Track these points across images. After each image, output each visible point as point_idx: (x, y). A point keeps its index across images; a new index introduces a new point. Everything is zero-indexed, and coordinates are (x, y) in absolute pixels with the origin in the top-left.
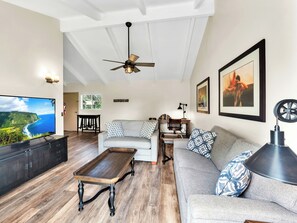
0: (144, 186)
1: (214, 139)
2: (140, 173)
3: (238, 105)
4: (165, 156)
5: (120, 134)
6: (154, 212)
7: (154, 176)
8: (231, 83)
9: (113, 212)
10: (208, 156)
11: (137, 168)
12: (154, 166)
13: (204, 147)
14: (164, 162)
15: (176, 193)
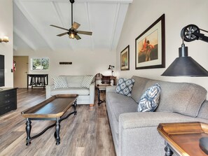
0: (84, 121)
1: (133, 84)
2: (81, 112)
3: (148, 60)
4: (99, 100)
5: (65, 86)
6: (92, 137)
7: (92, 113)
8: (144, 46)
9: (58, 141)
10: (130, 95)
11: (78, 110)
12: (92, 108)
13: (127, 89)
14: (99, 104)
15: (108, 123)
